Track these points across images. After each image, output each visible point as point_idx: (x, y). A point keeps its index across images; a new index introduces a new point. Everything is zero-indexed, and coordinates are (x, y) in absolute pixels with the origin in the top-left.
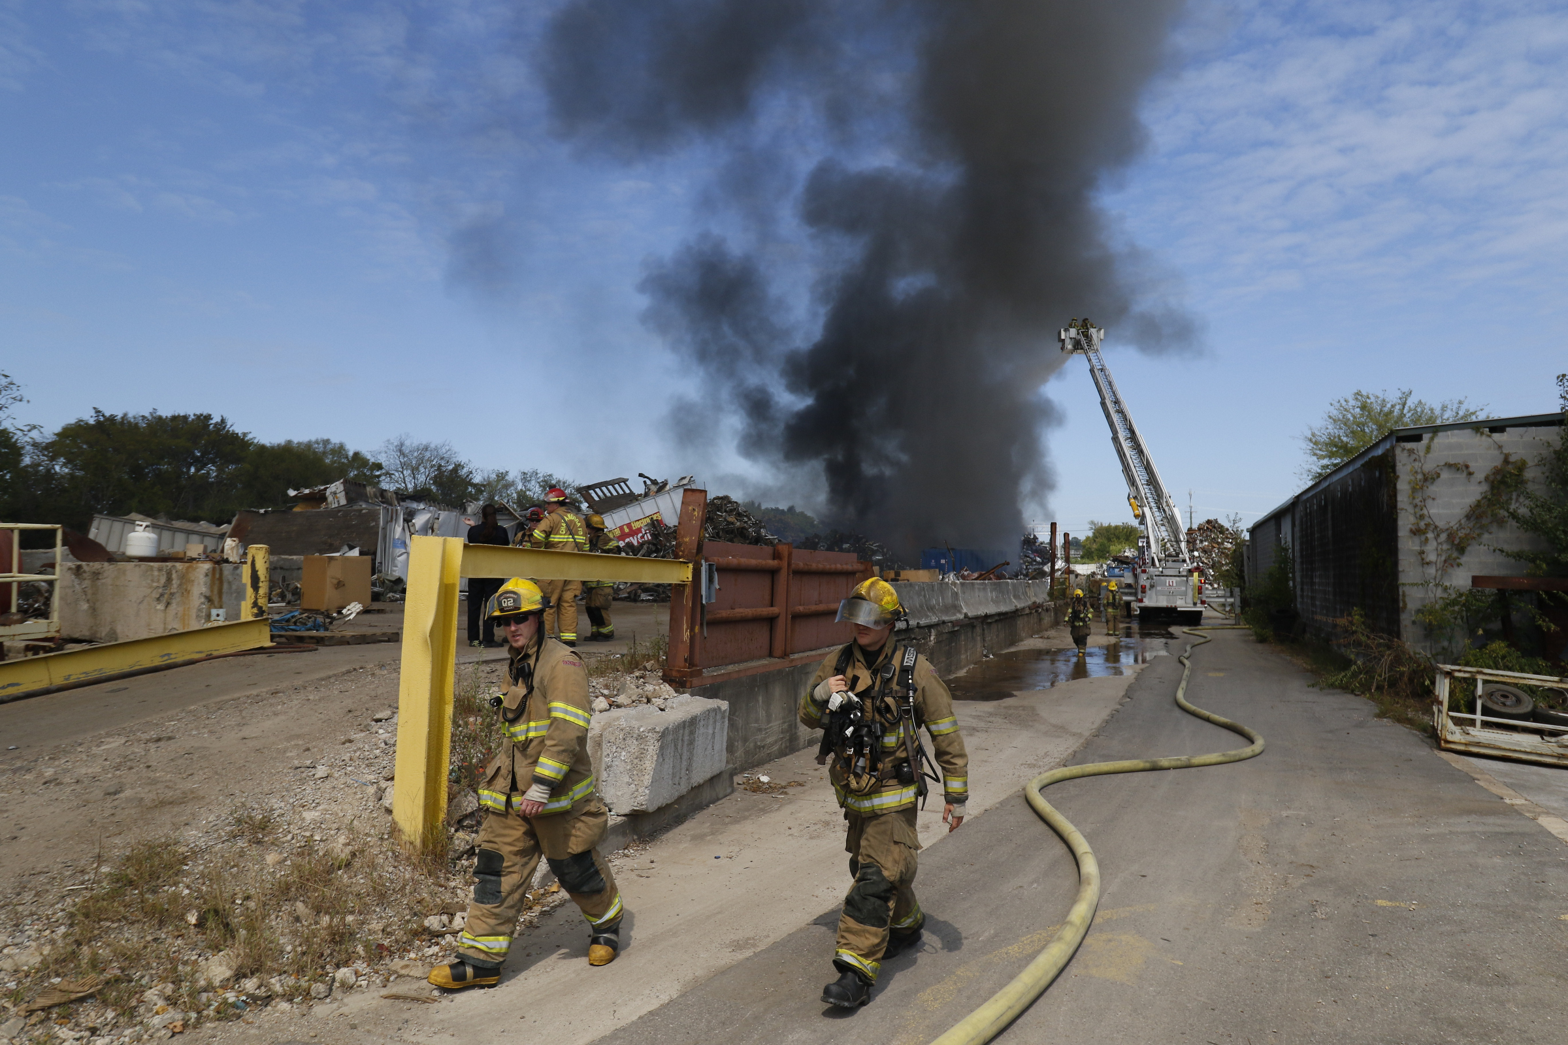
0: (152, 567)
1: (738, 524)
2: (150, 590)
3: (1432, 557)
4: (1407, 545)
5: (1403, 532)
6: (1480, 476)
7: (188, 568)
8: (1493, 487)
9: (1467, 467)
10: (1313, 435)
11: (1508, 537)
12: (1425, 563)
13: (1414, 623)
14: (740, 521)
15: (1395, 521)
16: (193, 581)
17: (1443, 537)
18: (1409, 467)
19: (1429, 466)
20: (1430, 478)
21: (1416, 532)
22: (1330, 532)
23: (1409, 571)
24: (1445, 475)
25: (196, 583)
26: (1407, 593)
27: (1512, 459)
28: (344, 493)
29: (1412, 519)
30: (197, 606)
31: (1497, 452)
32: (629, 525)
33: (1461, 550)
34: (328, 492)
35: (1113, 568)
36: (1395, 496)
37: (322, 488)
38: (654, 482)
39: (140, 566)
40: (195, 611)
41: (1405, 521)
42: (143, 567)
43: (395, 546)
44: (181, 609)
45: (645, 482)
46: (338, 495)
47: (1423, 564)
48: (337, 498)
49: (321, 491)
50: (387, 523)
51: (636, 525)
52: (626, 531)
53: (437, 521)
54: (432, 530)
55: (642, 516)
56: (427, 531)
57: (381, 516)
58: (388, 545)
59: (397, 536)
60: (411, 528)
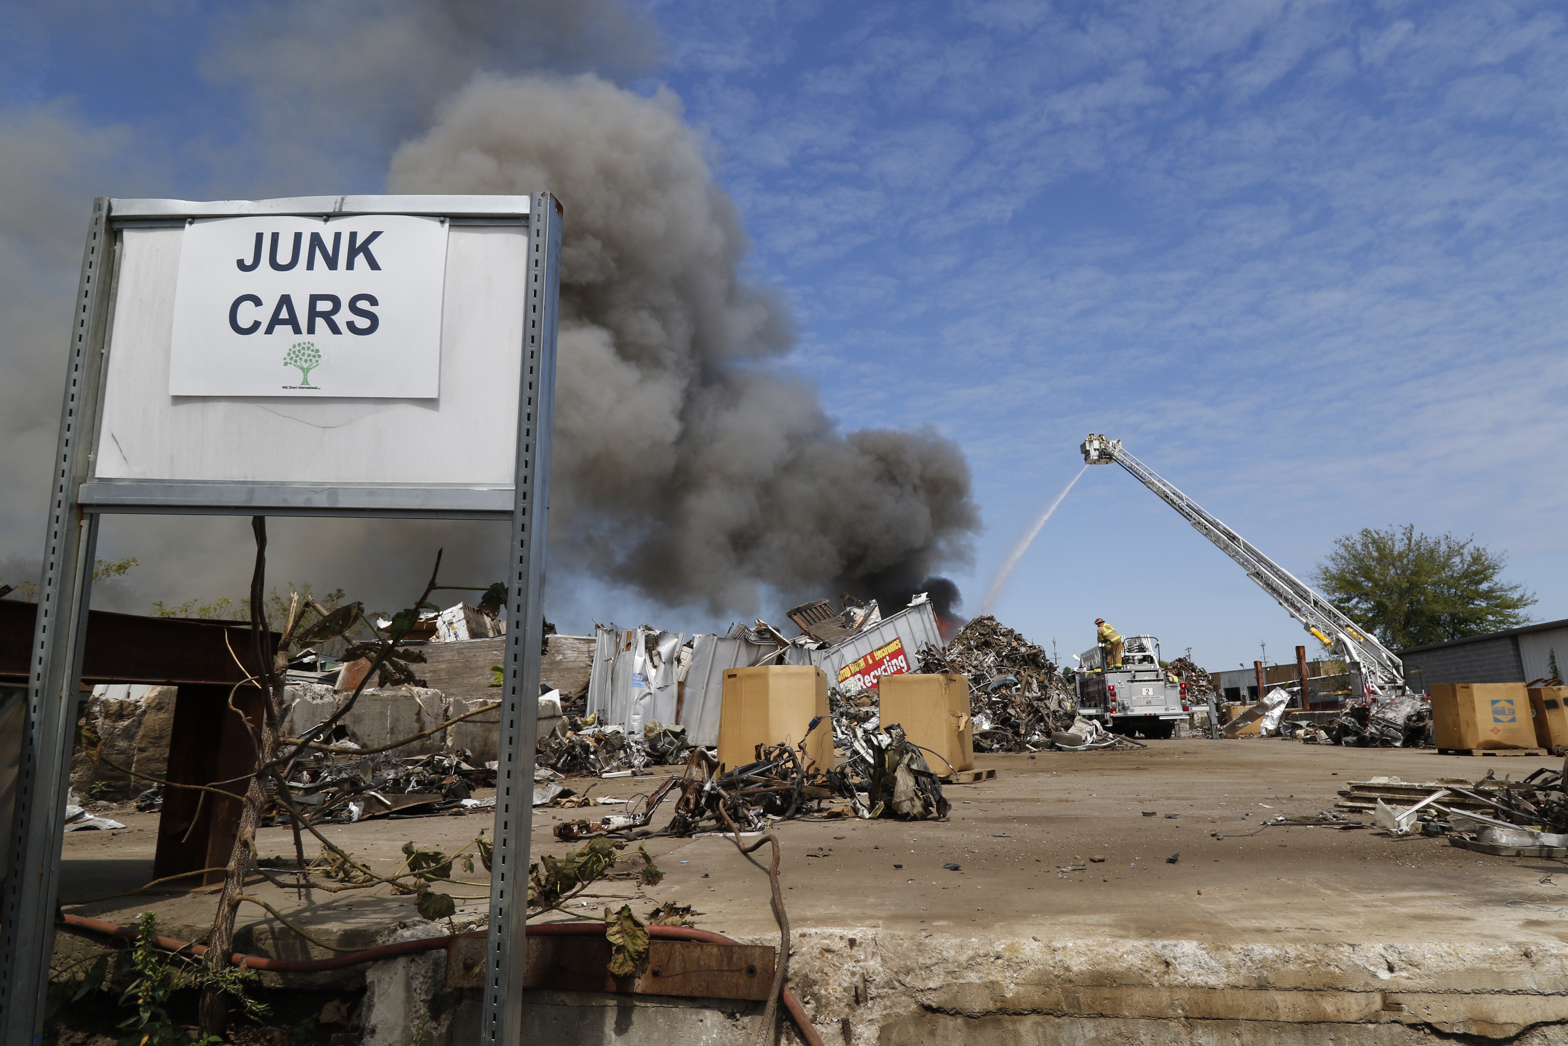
28: (464, 621)
32: (871, 654)
46: (455, 625)
48: (453, 629)
49: (428, 620)
50: (618, 652)
51: (879, 655)
52: (871, 662)
53: (685, 648)
54: (679, 661)
55: (882, 644)
56: (672, 663)
57: (602, 644)
58: (620, 683)
59: (638, 668)
60: (654, 658)
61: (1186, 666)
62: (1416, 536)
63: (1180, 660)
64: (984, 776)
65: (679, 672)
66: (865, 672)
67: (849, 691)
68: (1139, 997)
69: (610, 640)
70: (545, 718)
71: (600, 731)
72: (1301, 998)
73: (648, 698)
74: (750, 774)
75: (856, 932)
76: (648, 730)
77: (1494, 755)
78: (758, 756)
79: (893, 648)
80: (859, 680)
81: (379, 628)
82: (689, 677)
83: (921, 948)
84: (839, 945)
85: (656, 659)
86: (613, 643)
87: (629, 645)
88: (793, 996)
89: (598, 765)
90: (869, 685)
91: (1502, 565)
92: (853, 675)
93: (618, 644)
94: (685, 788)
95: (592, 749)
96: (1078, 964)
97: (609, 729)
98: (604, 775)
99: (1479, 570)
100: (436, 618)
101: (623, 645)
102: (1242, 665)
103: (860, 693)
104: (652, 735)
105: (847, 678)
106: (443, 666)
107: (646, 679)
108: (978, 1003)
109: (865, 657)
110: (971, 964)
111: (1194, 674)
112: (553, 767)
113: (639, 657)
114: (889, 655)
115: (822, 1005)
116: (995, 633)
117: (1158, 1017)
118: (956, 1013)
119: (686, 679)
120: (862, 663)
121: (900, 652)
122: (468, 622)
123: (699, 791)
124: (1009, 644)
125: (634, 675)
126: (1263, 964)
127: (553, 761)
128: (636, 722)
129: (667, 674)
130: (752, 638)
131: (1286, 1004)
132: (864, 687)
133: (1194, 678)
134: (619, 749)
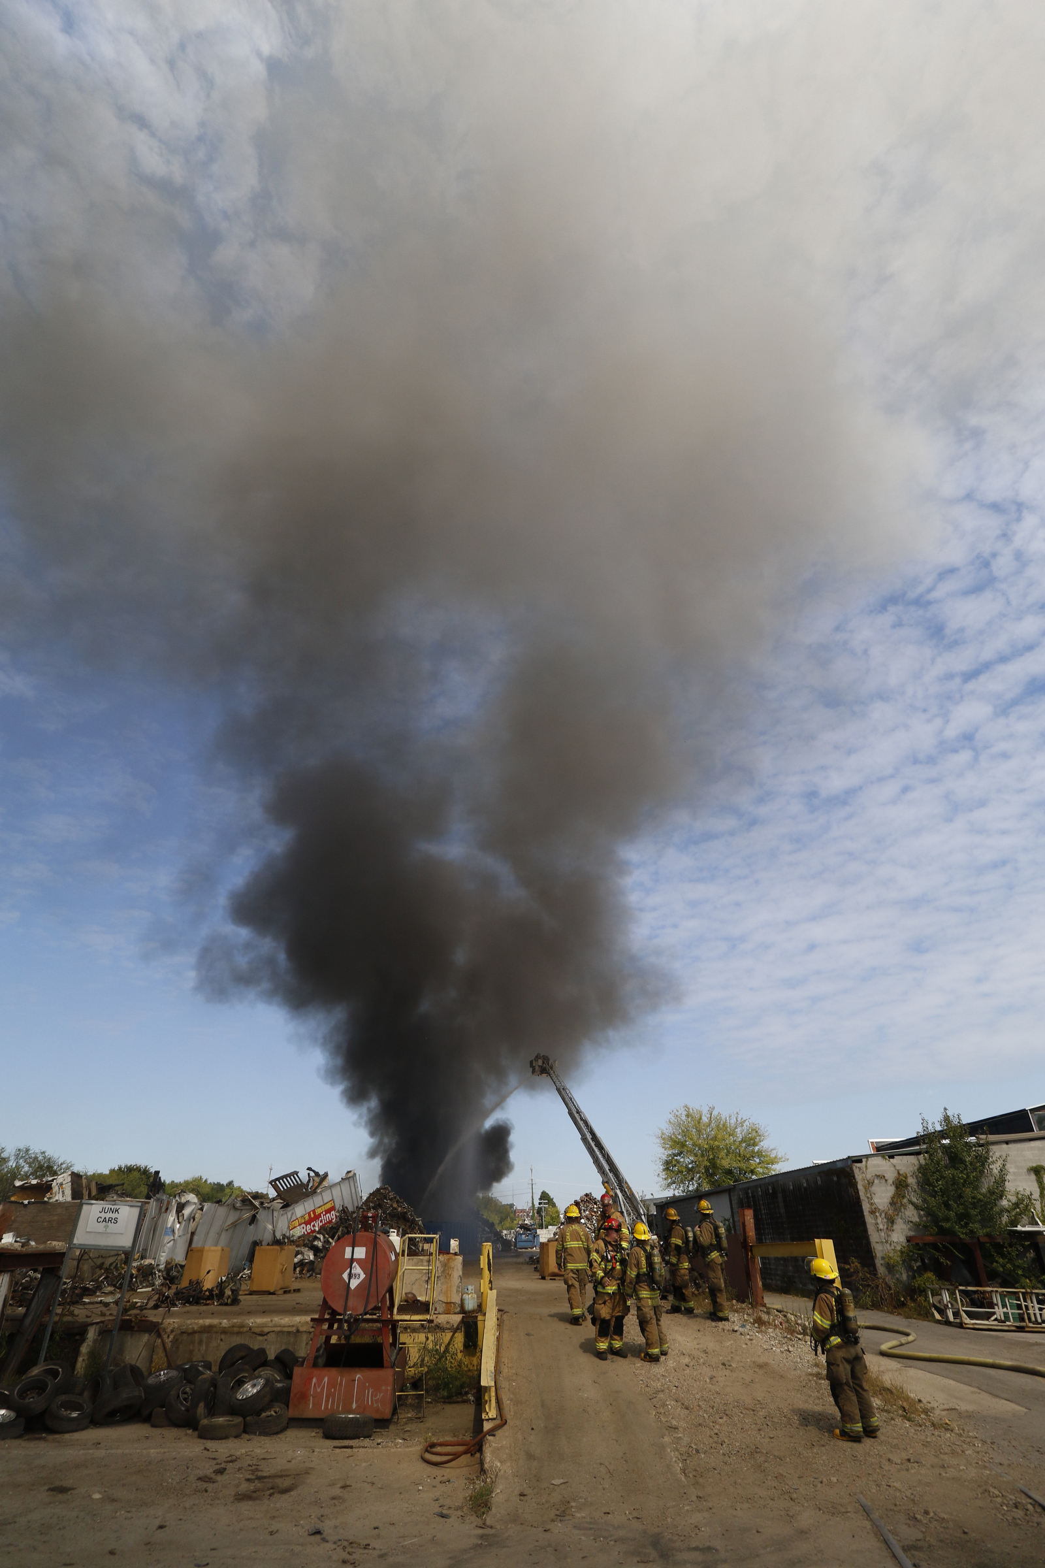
0: (422, 1260)
1: (400, 1209)
2: (420, 1275)
3: (881, 1226)
4: (869, 1220)
5: (866, 1213)
6: (890, 1181)
7: (448, 1260)
8: (897, 1188)
9: (884, 1177)
10: (663, 1134)
11: (911, 1213)
12: (879, 1230)
13: (882, 1264)
14: (401, 1207)
15: (861, 1206)
16: (453, 1268)
17: (883, 1215)
18: (860, 1177)
19: (869, 1176)
20: (870, 1183)
21: (872, 1212)
22: (782, 1210)
23: (874, 1237)
24: (876, 1181)
25: (455, 1270)
26: (875, 1247)
27: (901, 1173)
28: (70, 1184)
29: (868, 1205)
30: (456, 1284)
31: (893, 1169)
32: (314, 1211)
33: (893, 1222)
34: (54, 1184)
35: (521, 1234)
36: (858, 1192)
37: (51, 1179)
38: (317, 1174)
39: (412, 1259)
40: (456, 1287)
41: (866, 1207)
42: (415, 1260)
43: (166, 1234)
44: (444, 1287)
45: (309, 1174)
46: (64, 1186)
47: (878, 1231)
48: (62, 1188)
49: (47, 1182)
50: (160, 1213)
51: (318, 1211)
52: (312, 1216)
53: (199, 1211)
54: (194, 1220)
55: (322, 1204)
56: (190, 1220)
57: (152, 1206)
58: (158, 1233)
59: (169, 1225)
60: (180, 1218)
61: (590, 1199)
62: (715, 1113)
63: (587, 1195)
64: (292, 1291)
65: (192, 1225)
66: (307, 1223)
67: (293, 1236)
68: (215, 1329)
69: (156, 1206)
70: (112, 1256)
71: (141, 1264)
72: (238, 1329)
73: (172, 1242)
74: (184, 1291)
75: (175, 1321)
76: (167, 1263)
77: (555, 1279)
78: (190, 1284)
79: (328, 1206)
80: (303, 1228)
81: (14, 1186)
82: (198, 1229)
83: (184, 1322)
84: (171, 1322)
85: (181, 1218)
86: (158, 1207)
87: (167, 1209)
88: (161, 1331)
89: (136, 1285)
90: (309, 1231)
91: (766, 1134)
92: (299, 1225)
93: (161, 1208)
94: (160, 1294)
95: (134, 1276)
96: (207, 1324)
97: (147, 1262)
98: (138, 1290)
99: (751, 1140)
100: (53, 1180)
101: (163, 1210)
102: (652, 1194)
103: (299, 1237)
104: (169, 1266)
105: (295, 1227)
106: (56, 1218)
107: (173, 1231)
108: (190, 1331)
109: (309, 1214)
110: (191, 1324)
111: (595, 1206)
112: (114, 1286)
113: (171, 1217)
114: (325, 1211)
115: (166, 1333)
116: (386, 1198)
117: (217, 1333)
118: (186, 1333)
119: (196, 1229)
120: (307, 1217)
121: (333, 1208)
122: (72, 1184)
123: (164, 1295)
124: (392, 1206)
125: (166, 1228)
126: (234, 1323)
127: (114, 1283)
128: (163, 1258)
129: (187, 1227)
130: (238, 1205)
131: (236, 1329)
132: (306, 1233)
133: (595, 1210)
134: (149, 1275)
